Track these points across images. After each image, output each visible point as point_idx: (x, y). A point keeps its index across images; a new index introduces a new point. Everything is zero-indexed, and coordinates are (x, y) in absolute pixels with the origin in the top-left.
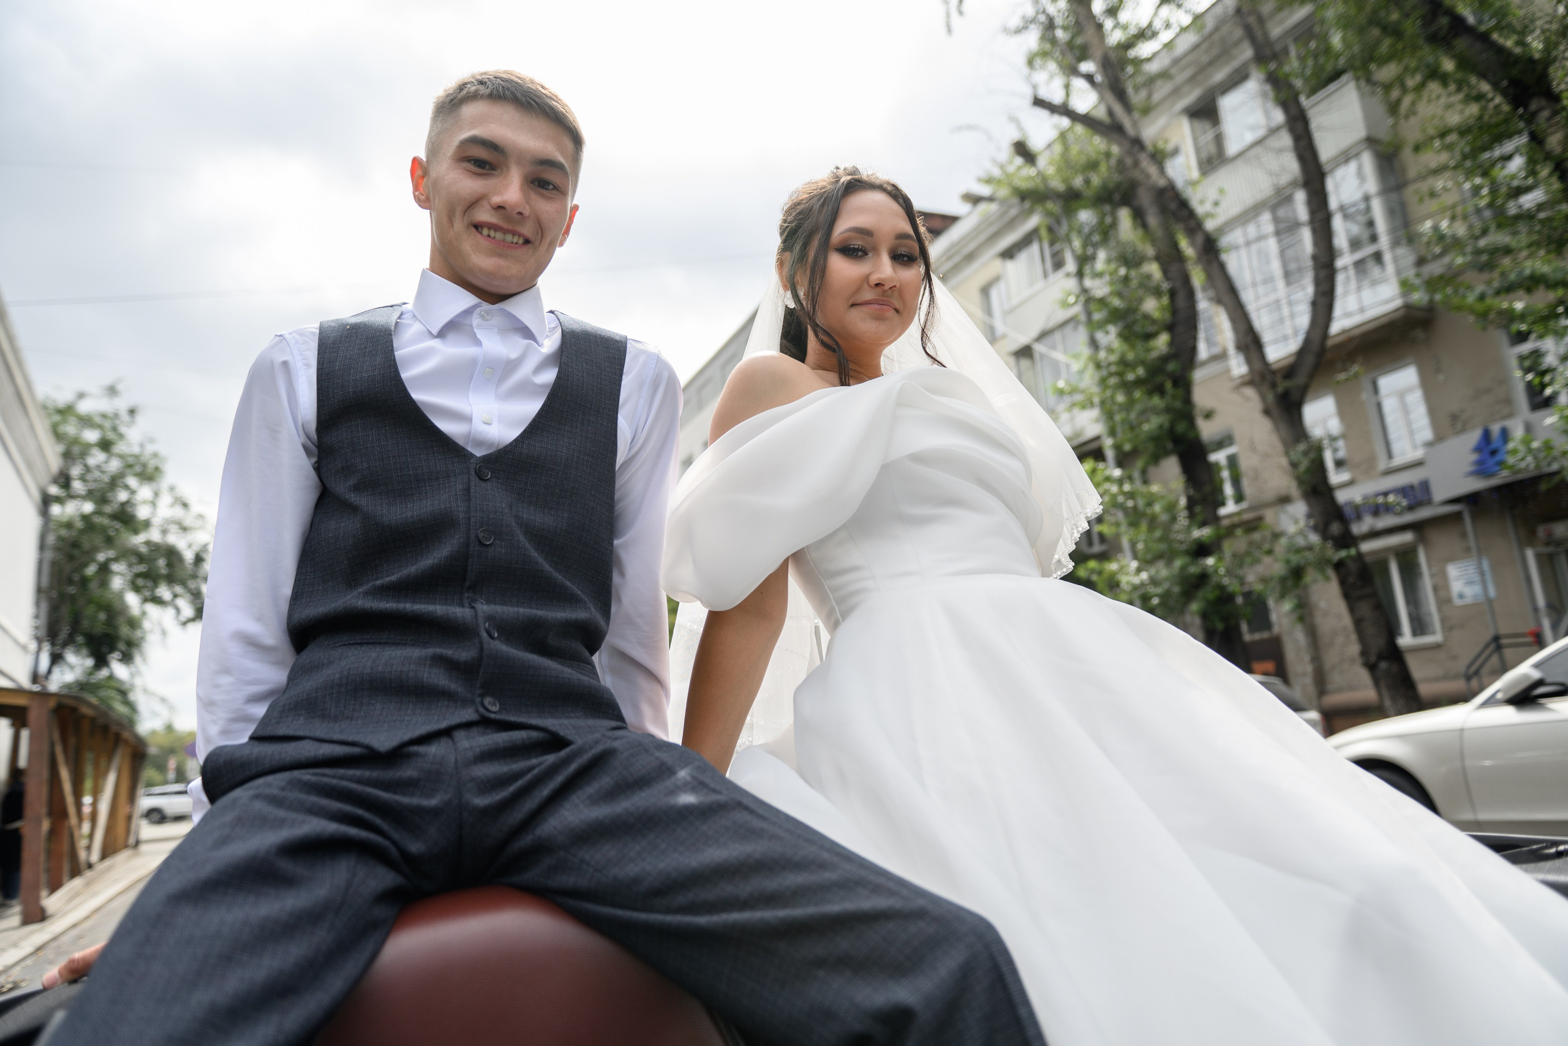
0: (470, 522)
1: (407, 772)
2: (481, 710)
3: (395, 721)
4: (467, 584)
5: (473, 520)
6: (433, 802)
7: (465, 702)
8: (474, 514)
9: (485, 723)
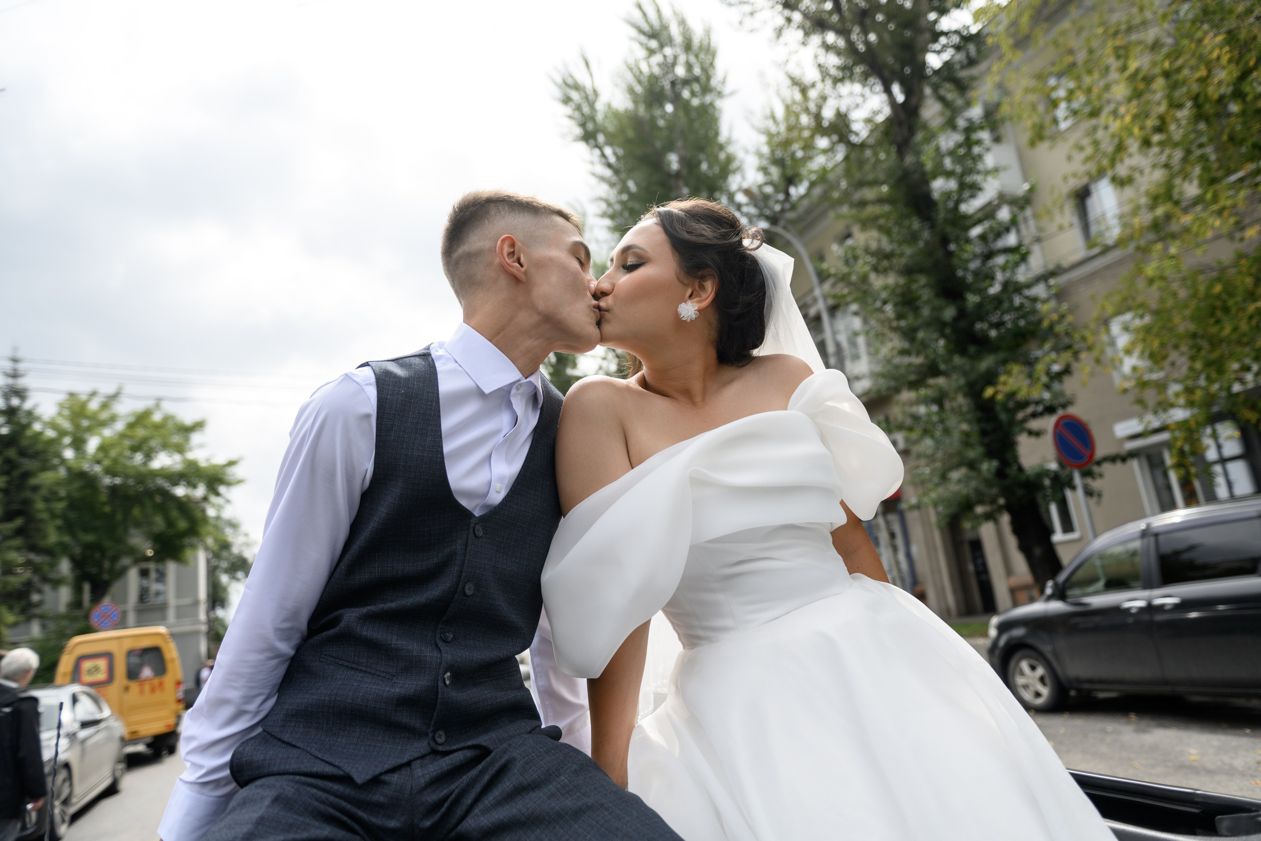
0: (461, 575)
1: (378, 796)
2: (432, 743)
3: (369, 746)
4: (444, 618)
5: (464, 574)
6: (393, 824)
7: (421, 735)
8: (466, 569)
9: (435, 753)
